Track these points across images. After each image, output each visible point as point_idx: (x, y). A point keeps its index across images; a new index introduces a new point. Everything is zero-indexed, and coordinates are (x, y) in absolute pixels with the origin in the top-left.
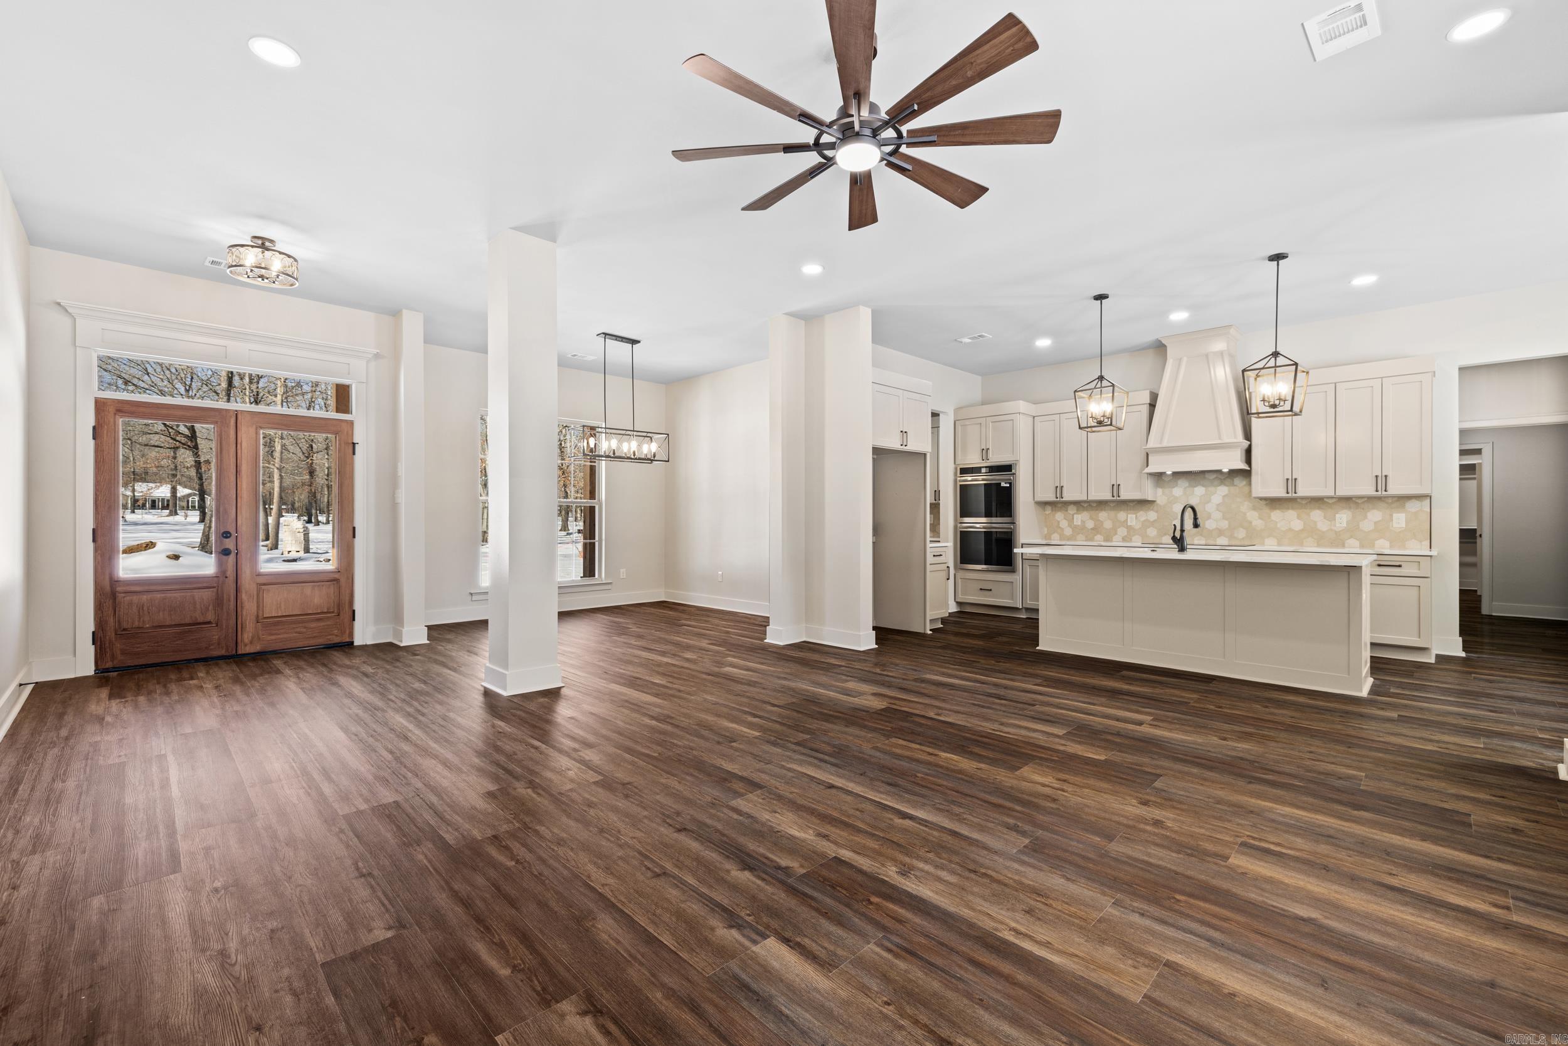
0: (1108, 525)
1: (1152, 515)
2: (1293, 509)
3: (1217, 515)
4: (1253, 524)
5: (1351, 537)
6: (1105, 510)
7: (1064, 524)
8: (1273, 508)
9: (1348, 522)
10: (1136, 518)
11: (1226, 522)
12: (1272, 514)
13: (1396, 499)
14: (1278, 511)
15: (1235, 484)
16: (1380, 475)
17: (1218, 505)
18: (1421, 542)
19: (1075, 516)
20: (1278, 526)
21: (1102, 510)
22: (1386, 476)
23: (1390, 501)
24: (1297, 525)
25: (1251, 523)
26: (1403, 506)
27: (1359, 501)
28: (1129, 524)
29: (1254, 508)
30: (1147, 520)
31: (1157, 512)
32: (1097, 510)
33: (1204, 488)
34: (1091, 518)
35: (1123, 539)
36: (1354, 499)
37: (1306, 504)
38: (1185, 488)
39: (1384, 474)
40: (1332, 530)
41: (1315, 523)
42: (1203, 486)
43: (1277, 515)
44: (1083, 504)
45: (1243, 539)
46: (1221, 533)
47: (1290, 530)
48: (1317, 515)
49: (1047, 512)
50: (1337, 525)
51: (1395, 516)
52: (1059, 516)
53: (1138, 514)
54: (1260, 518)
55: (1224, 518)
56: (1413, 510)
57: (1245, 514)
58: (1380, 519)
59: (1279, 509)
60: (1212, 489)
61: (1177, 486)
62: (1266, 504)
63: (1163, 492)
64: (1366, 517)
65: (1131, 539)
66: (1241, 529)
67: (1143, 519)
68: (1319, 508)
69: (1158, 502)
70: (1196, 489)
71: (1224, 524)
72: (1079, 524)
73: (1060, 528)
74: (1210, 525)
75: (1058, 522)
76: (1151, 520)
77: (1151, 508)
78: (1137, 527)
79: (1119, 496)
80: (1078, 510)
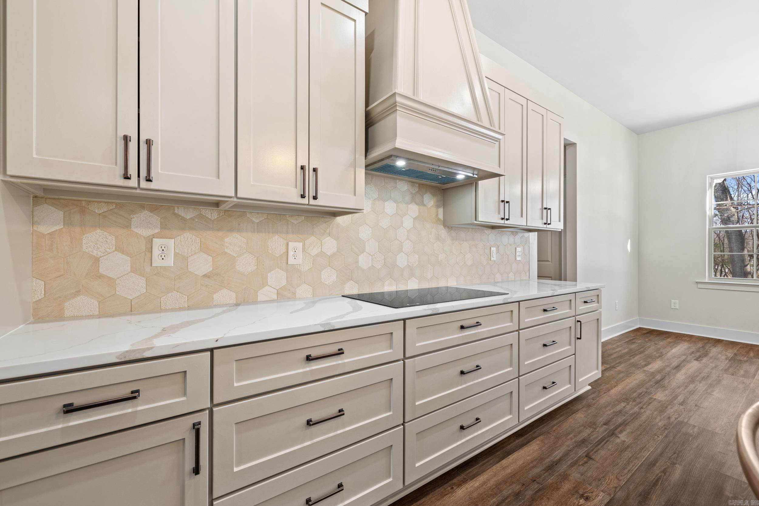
1: (328, 245)
5: (498, 271)
6: (239, 231)
9: (497, 256)
10: (304, 250)
15: (425, 203)
16: (546, 208)
19: (157, 242)
21: (232, 230)
22: (550, 209)
30: (321, 254)
31: (336, 238)
32: (219, 230)
34: (204, 249)
35: (278, 294)
38: (374, 201)
40: (488, 264)
42: (395, 201)
49: (44, 229)
51: (517, 249)
52: (99, 240)
53: (308, 242)
57: (433, 245)
65: (294, 293)
67: (315, 251)
68: (482, 241)
70: (387, 204)
72: (170, 262)
73: (100, 276)
74: (402, 261)
75: (97, 260)
76: (329, 253)
77: (329, 231)
78: (306, 267)
79: (314, 198)
80: (165, 227)
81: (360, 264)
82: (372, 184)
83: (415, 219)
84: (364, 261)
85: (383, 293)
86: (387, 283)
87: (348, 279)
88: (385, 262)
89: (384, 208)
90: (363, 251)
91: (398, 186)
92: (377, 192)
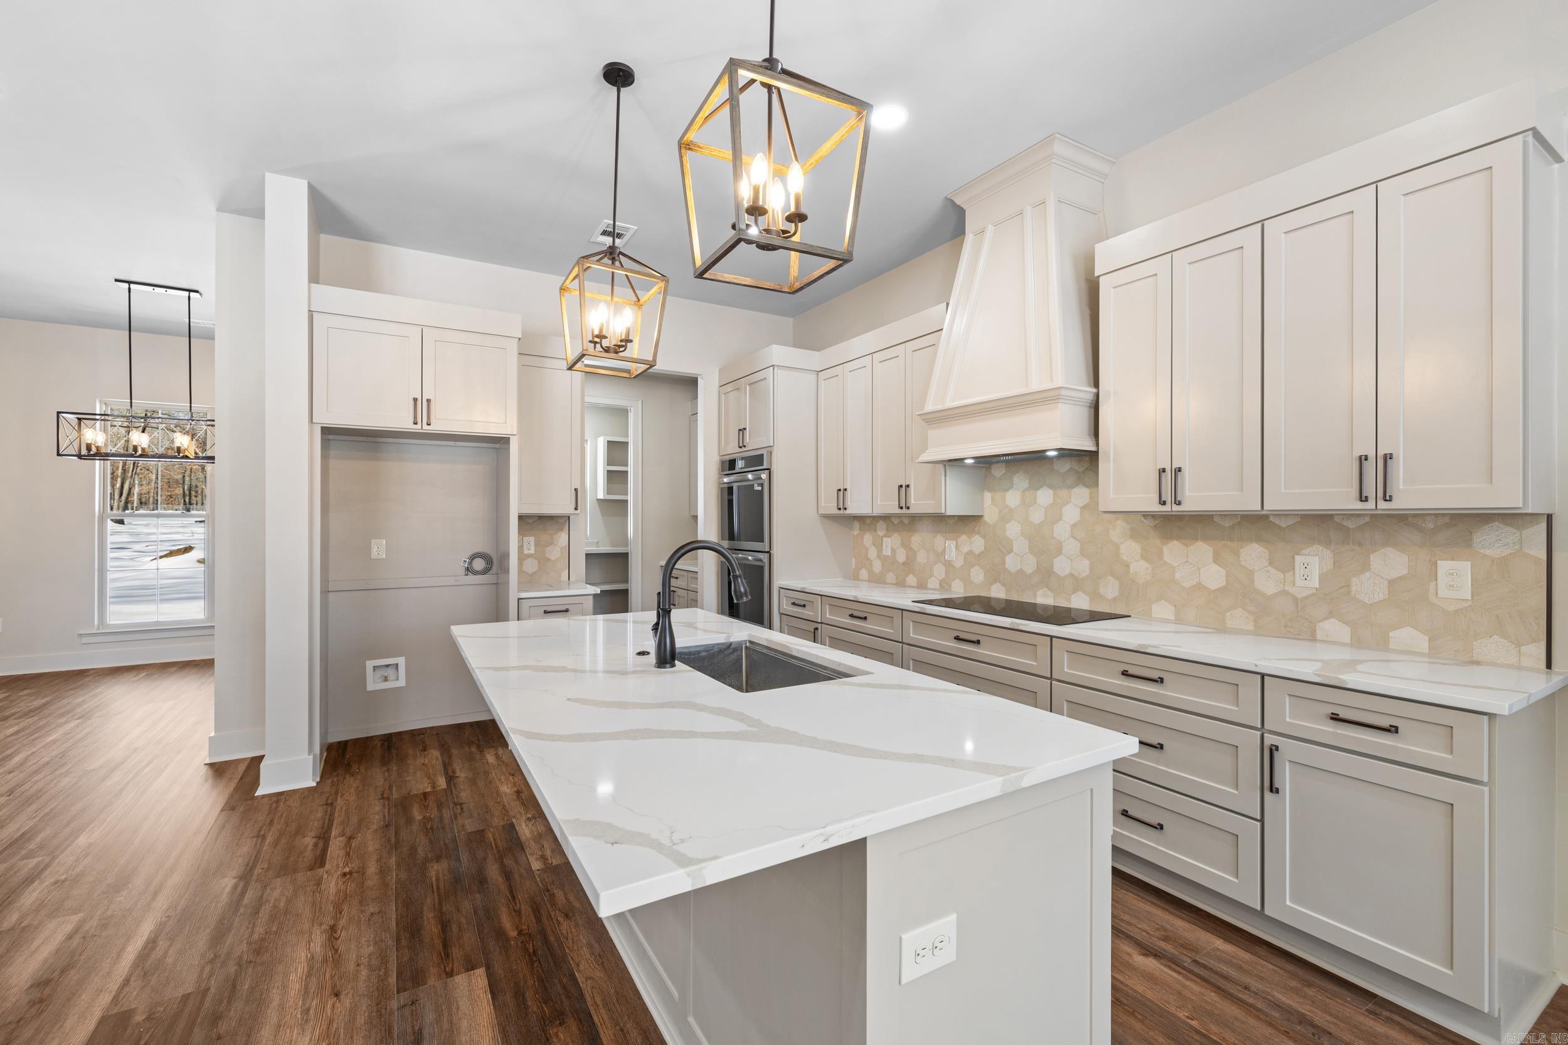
0: (921, 557)
1: (976, 543)
2: (1205, 539)
3: (1071, 547)
4: (1132, 570)
5: (1330, 615)
6: (919, 531)
7: (872, 553)
8: (1167, 537)
9: (1323, 578)
10: (957, 548)
11: (1086, 563)
12: (1165, 549)
13: (1447, 520)
14: (1175, 542)
16: (1371, 454)
17: (1074, 526)
18: (1519, 645)
19: (885, 539)
20: (1177, 576)
21: (916, 532)
22: (1388, 458)
23: (1431, 525)
24: (1214, 576)
25: (1127, 566)
26: (1468, 543)
27: (1351, 524)
28: (947, 558)
29: (1134, 535)
30: (970, 552)
31: (984, 537)
32: (910, 531)
33: (1051, 492)
34: (903, 545)
35: (940, 585)
36: (1336, 519)
37: (1233, 527)
38: (1024, 491)
39: (1381, 453)
40: (1284, 592)
41: (1250, 574)
42: (1051, 487)
43: (1173, 551)
44: (893, 520)
45: (1114, 599)
46: (1077, 583)
47: (1199, 587)
48: (1254, 555)
49: (856, 532)
50: (1299, 582)
51: (1444, 566)
52: (868, 538)
53: (960, 540)
54: (1143, 557)
55: (1083, 553)
56: (1496, 552)
57: (1117, 547)
58: (1404, 572)
59: (1178, 538)
60: (1063, 493)
61: (1011, 487)
62: (1155, 527)
63: (993, 499)
64: (1366, 567)
65: (950, 586)
66: (1110, 578)
67: (965, 550)
68: (1259, 540)
69: (986, 518)
70: (1039, 493)
71: (1083, 567)
72: (889, 553)
73: (868, 559)
74: (1061, 566)
75: (867, 549)
76: (977, 552)
77: (976, 529)
78: (959, 563)
79: (908, 508)
80: (887, 530)
81: (1007, 566)
82: (1021, 472)
83: (1083, 508)
84: (1011, 563)
85: (1035, 605)
86: (1040, 593)
87: (995, 581)
88: (1037, 566)
89: (1035, 499)
90: (1010, 551)
91: (1056, 468)
92: (1027, 481)
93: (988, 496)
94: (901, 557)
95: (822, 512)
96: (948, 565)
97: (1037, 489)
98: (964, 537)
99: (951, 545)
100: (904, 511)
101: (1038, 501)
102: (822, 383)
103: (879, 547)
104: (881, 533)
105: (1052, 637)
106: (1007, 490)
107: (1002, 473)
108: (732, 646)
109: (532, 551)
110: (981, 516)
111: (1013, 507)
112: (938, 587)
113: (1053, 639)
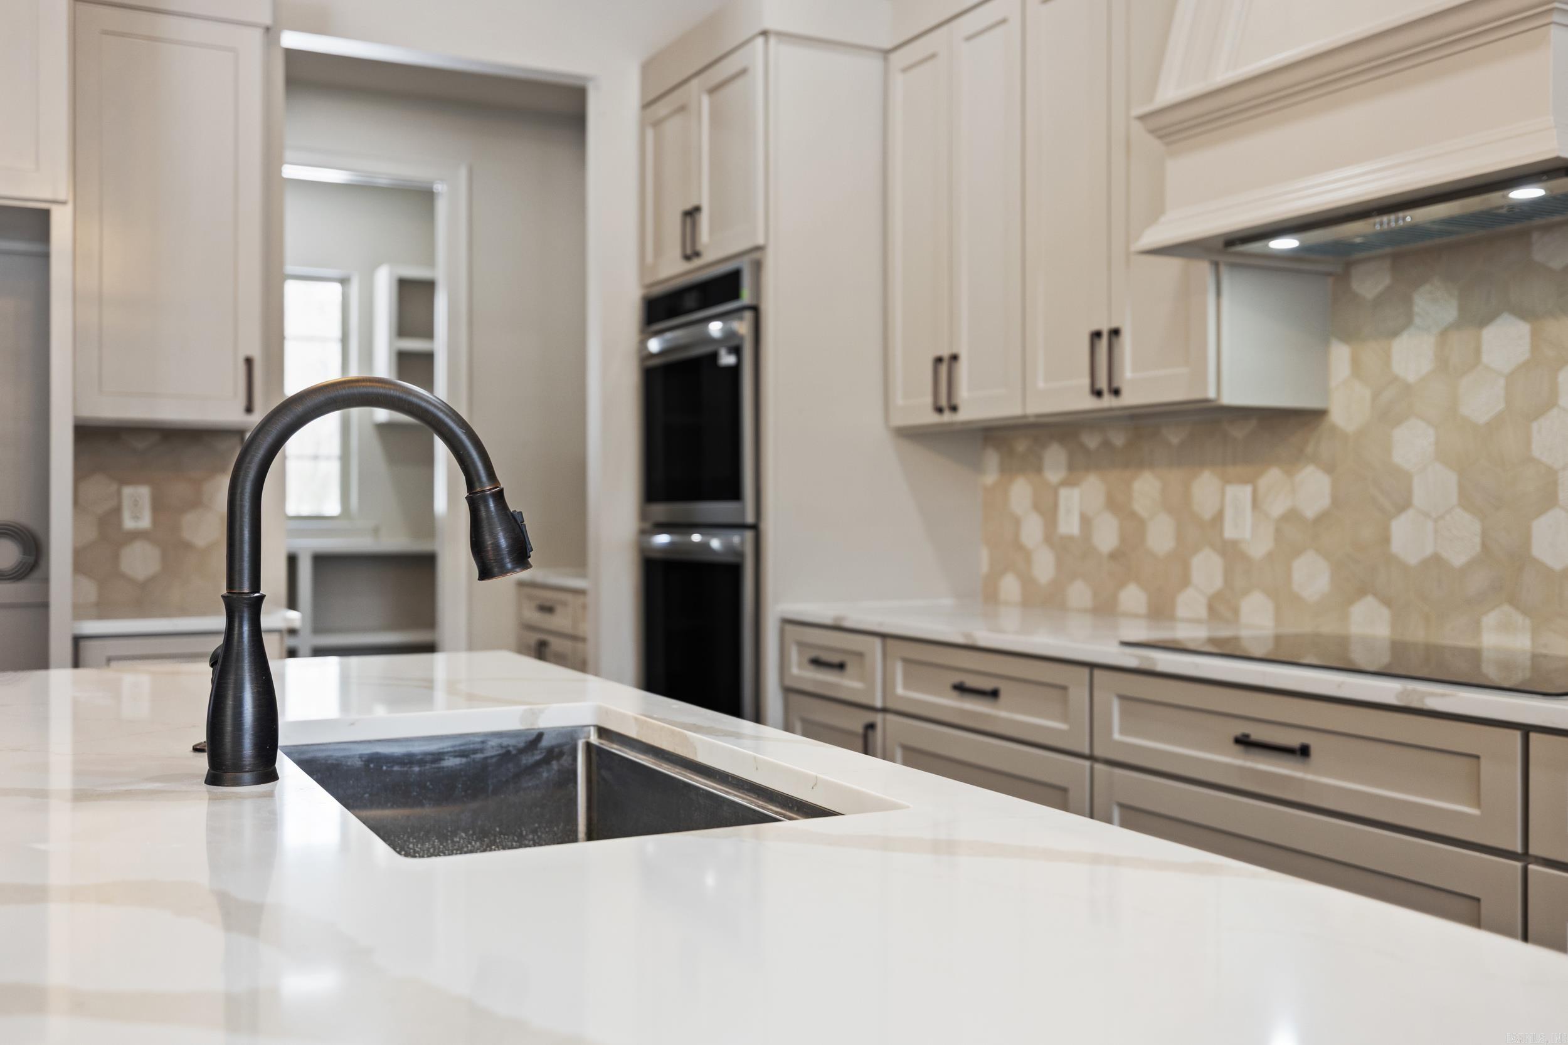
0: (1160, 535)
1: (1309, 489)
7: (1032, 530)
10: (1255, 503)
19: (1064, 492)
28: (1229, 533)
30: (1292, 516)
31: (1329, 469)
33: (1522, 329)
34: (1110, 505)
35: (1211, 609)
38: (1444, 333)
42: (1523, 314)
49: (991, 477)
52: (1021, 492)
53: (1264, 482)
61: (1408, 322)
63: (1355, 362)
65: (1236, 611)
67: (1277, 507)
69: (1338, 416)
70: (1489, 333)
72: (1074, 527)
73: (1022, 547)
75: (1018, 522)
76: (1310, 513)
77: (1309, 449)
78: (1259, 546)
79: (1116, 392)
80: (1071, 467)
81: (1396, 546)
84: (1409, 539)
86: (1490, 620)
87: (1362, 591)
88: (1484, 545)
89: (1478, 351)
90: (1404, 505)
91: (1538, 256)
92: (1454, 303)
93: (1340, 354)
94: (1106, 536)
95: (899, 420)
96: (1231, 552)
97: (1485, 321)
98: (1273, 476)
99: (1240, 494)
100: (1108, 401)
101: (1485, 358)
102: (899, 82)
103: (1049, 512)
104: (1054, 474)
105: (1526, 730)
106: (1395, 334)
107: (1380, 288)
108: (545, 743)
109: (145, 522)
110: (1317, 415)
111: (1411, 378)
112: (1203, 613)
113: (1533, 736)
